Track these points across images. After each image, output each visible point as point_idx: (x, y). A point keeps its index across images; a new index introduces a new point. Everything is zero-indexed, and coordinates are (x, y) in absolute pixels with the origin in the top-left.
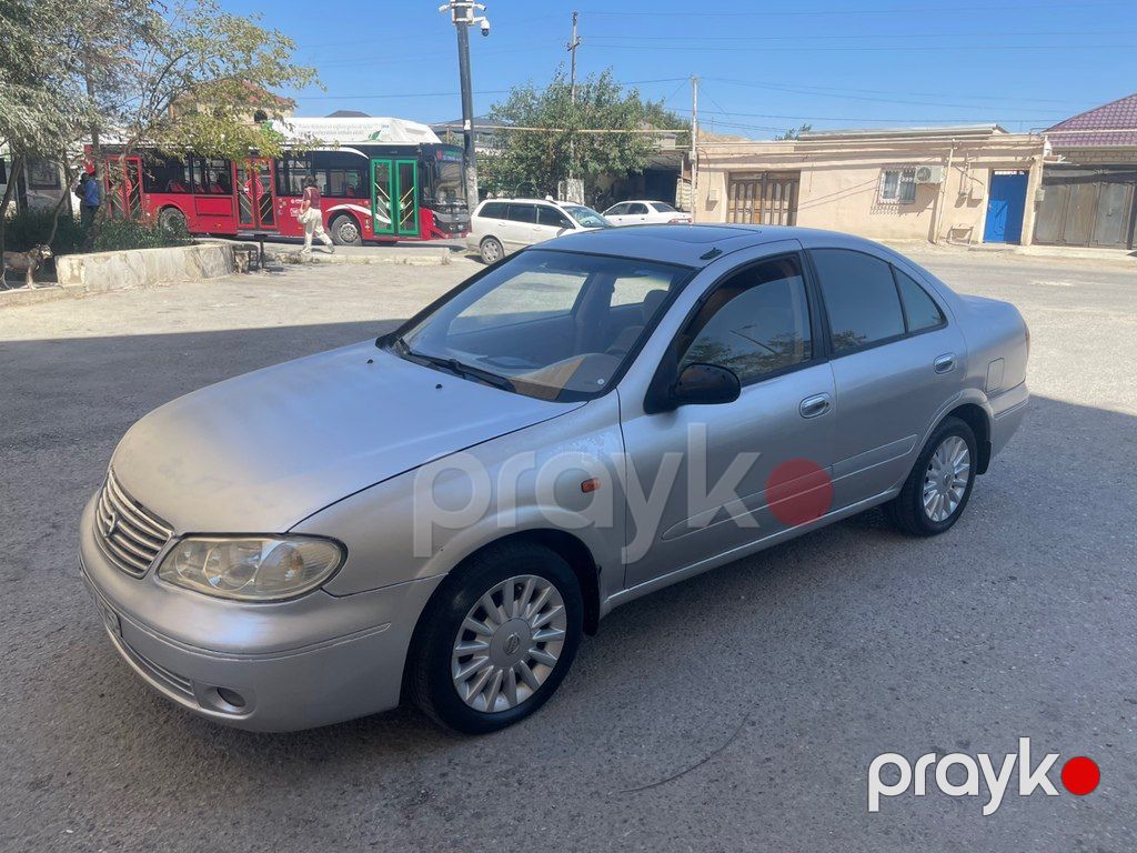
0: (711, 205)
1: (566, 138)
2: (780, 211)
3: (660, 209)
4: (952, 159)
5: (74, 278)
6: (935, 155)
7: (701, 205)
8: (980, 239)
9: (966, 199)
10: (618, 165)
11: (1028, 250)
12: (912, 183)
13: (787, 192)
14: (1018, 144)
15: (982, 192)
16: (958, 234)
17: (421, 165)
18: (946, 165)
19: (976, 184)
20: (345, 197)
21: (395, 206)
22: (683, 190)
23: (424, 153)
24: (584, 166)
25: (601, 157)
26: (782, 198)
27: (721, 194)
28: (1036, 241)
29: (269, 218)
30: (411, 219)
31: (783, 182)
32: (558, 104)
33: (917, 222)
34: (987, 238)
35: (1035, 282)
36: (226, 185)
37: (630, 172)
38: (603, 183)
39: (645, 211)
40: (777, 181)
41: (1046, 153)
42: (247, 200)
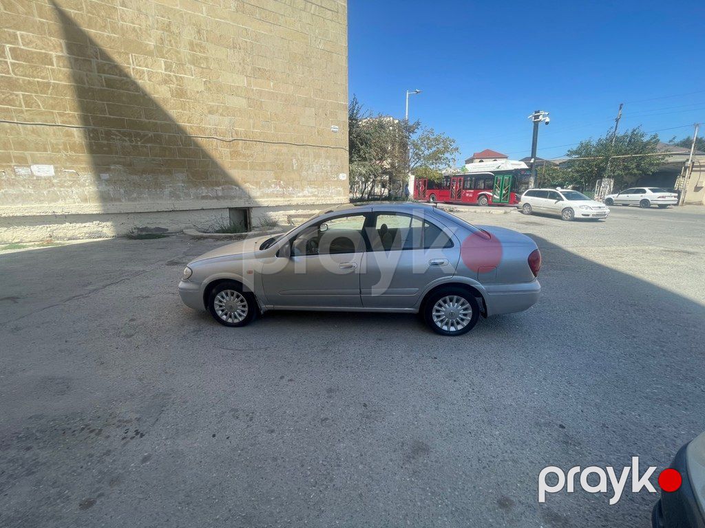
1: (605, 161)
7: (689, 189)
17: (514, 177)
20: (484, 190)
21: (501, 192)
22: (680, 181)
23: (516, 172)
24: (614, 172)
25: (625, 168)
29: (459, 197)
30: (507, 197)
32: (604, 147)
37: (643, 174)
39: (644, 192)
42: (454, 191)
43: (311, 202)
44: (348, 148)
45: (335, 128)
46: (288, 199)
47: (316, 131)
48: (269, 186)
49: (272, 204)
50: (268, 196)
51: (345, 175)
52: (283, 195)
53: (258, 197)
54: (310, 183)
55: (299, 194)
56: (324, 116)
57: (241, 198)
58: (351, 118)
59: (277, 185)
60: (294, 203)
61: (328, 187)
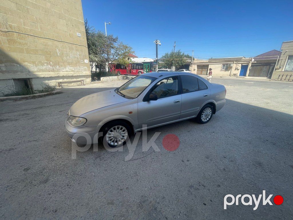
0: (194, 70)
1: (173, 60)
2: (205, 71)
3: (186, 70)
4: (235, 63)
5: (103, 80)
6: (232, 62)
7: (193, 70)
8: (239, 75)
9: (237, 69)
10: (180, 64)
11: (247, 77)
12: (227, 66)
13: (207, 68)
14: (247, 60)
15: (240, 68)
16: (235, 75)
17: (150, 65)
18: (234, 63)
19: (239, 67)
20: (140, 69)
21: (147, 70)
22: (190, 68)
23: (151, 63)
24: (175, 64)
25: (178, 63)
26: (206, 69)
27: (196, 68)
28: (249, 76)
29: (131, 72)
31: (206, 66)
32: (172, 55)
33: (228, 73)
34: (240, 75)
35: (246, 82)
36: (125, 68)
37: (182, 65)
38: (178, 67)
39: (184, 71)
40: (205, 66)
41: (252, 61)
42: (128, 70)
43: (71, 75)
44: (87, 47)
45: (79, 34)
46: (57, 73)
47: (69, 34)
48: (43, 64)
49: (46, 76)
50: (43, 71)
51: (87, 60)
52: (53, 71)
53: (36, 72)
54: (69, 64)
55: (63, 70)
56: (72, 26)
57: (22, 72)
58: (86, 30)
59: (48, 64)
60: (61, 75)
61: (80, 66)
